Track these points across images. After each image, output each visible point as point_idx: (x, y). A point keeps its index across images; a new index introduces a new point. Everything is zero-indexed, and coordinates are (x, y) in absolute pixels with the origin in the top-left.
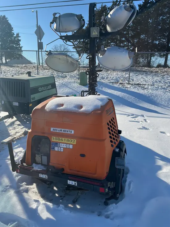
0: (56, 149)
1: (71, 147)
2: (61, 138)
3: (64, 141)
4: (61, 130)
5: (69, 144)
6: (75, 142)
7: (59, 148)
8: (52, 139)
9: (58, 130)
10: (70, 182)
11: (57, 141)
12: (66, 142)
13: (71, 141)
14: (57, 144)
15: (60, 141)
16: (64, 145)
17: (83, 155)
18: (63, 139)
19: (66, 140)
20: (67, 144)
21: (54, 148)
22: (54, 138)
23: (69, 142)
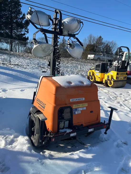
0: (76, 113)
1: (85, 108)
2: (78, 105)
3: (80, 106)
4: (77, 99)
5: (84, 107)
6: (87, 105)
7: (78, 111)
8: (73, 106)
9: (75, 100)
10: (90, 130)
11: (77, 107)
12: (82, 106)
13: (84, 105)
14: (77, 109)
15: (79, 107)
16: (81, 109)
17: (91, 112)
18: (80, 105)
19: (82, 105)
20: (82, 107)
21: (75, 113)
22: (75, 105)
23: (84, 106)
